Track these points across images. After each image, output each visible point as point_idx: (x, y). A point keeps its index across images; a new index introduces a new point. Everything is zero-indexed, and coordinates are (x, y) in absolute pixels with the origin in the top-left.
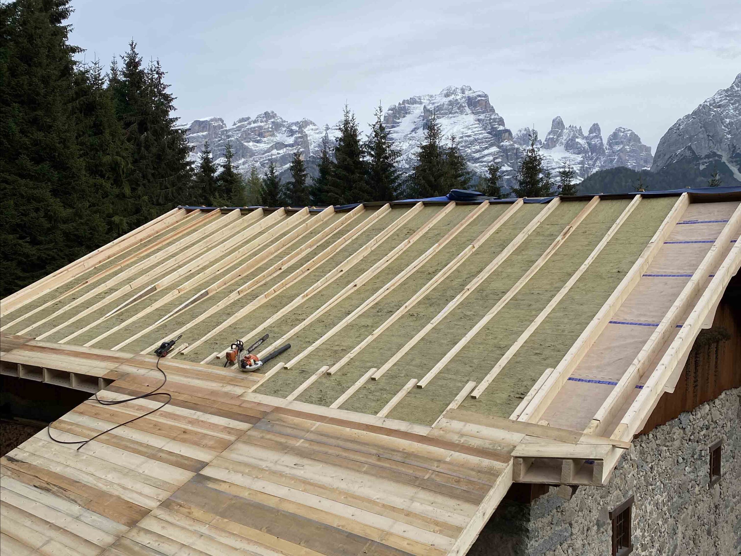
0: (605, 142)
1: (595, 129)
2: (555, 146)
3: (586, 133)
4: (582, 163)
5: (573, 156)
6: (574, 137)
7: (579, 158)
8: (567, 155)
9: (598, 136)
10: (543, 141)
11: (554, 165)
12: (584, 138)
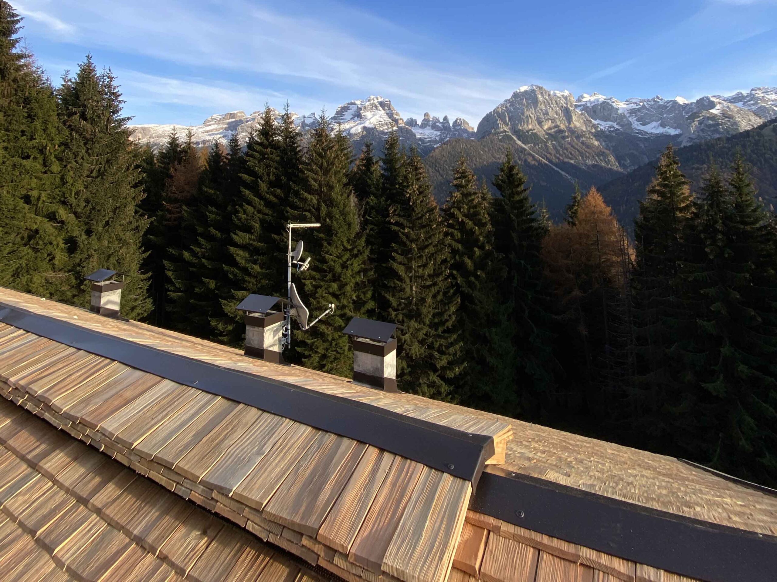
0: (451, 125)
1: (445, 118)
2: (426, 127)
3: (441, 121)
4: (440, 135)
5: (435, 132)
6: (436, 122)
7: (438, 133)
8: (432, 131)
9: (448, 122)
10: (420, 124)
11: (426, 136)
12: (440, 123)
